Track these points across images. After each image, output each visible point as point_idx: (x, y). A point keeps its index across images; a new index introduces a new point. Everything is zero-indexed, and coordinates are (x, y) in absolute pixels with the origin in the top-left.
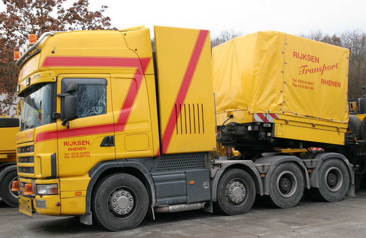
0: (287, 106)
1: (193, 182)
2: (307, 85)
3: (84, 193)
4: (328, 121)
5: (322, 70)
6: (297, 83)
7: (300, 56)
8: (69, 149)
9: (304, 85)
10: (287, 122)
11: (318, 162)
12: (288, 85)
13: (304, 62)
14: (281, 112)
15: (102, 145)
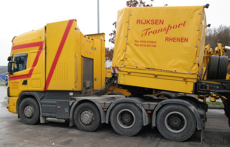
0: (128, 61)
1: (59, 107)
2: (149, 44)
3: (16, 104)
4: (172, 72)
5: (167, 30)
6: (139, 43)
7: (144, 22)
8: (13, 85)
9: (146, 44)
10: (129, 73)
11: (157, 105)
12: (130, 46)
13: (147, 26)
14: (123, 66)
15: (23, 84)
